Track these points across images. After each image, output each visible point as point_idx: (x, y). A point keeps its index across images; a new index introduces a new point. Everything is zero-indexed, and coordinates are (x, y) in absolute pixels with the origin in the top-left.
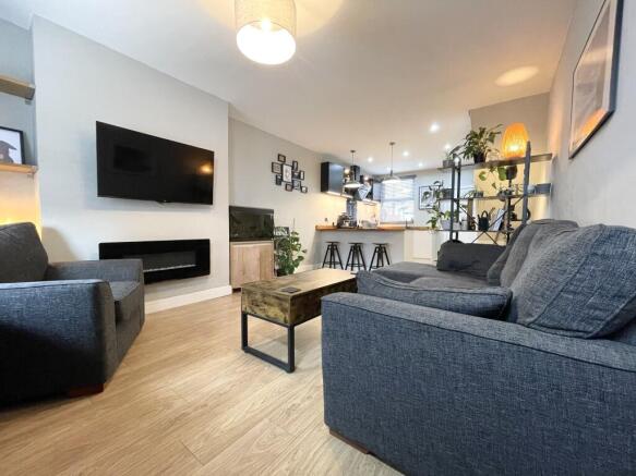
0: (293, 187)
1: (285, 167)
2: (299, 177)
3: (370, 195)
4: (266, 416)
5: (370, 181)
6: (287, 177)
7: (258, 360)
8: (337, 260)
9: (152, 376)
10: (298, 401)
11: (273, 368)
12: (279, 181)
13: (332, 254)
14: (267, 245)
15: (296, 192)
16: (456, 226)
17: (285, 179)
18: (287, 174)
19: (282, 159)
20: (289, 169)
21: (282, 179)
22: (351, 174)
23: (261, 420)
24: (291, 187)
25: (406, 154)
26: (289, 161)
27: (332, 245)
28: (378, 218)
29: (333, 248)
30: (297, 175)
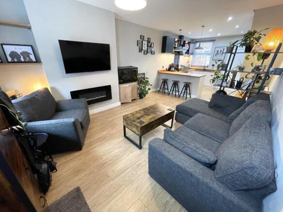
0: (147, 52)
1: (144, 42)
2: (151, 46)
3: (188, 52)
4: (131, 167)
5: (189, 43)
6: (145, 48)
7: (129, 142)
8: (166, 87)
9: (95, 145)
10: (141, 162)
11: (135, 146)
12: (141, 50)
13: (164, 85)
14: (135, 84)
15: (149, 55)
16: (224, 84)
17: (143, 49)
18: (145, 47)
19: (142, 37)
20: (146, 43)
21: (142, 49)
22: (178, 41)
23: (129, 168)
24: (146, 53)
25: (211, 30)
26: (146, 39)
27: (165, 81)
28: (190, 63)
29: (165, 82)
30: (150, 46)
